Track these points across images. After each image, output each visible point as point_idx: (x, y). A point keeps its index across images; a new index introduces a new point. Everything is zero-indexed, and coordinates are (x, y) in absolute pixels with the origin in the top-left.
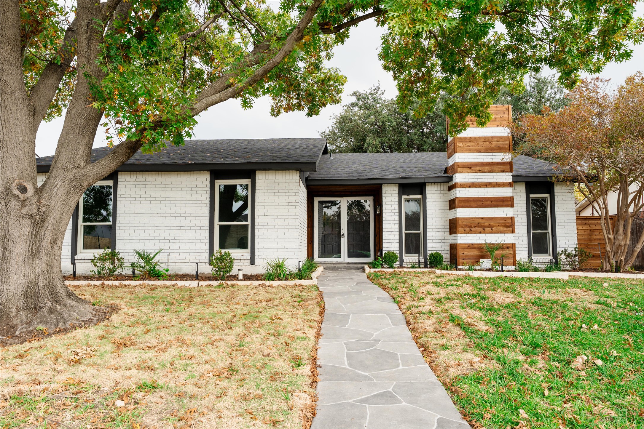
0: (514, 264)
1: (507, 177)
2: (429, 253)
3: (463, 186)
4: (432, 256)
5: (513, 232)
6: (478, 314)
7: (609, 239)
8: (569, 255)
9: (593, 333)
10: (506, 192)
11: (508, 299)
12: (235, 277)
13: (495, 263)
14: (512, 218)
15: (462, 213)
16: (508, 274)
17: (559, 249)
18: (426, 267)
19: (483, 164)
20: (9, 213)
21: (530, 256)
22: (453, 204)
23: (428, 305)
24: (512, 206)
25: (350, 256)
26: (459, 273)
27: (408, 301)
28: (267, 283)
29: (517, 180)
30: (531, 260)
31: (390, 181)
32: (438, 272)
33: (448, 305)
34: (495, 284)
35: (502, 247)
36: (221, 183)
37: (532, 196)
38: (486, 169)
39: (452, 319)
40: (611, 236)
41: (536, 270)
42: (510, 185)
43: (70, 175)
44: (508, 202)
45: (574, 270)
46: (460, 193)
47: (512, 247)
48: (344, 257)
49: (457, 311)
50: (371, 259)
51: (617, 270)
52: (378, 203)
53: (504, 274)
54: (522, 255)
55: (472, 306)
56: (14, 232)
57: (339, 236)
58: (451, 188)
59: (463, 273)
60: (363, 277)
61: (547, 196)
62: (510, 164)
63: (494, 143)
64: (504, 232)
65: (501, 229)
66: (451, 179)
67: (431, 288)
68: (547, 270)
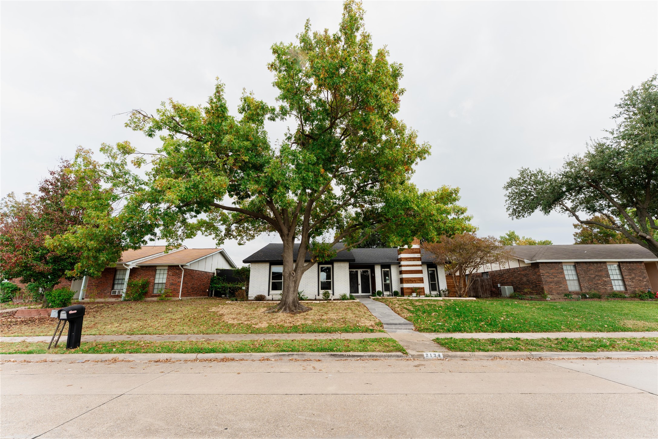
0: (424, 295)
1: (419, 263)
2: (393, 291)
3: (404, 266)
4: (394, 292)
5: (423, 283)
6: (411, 307)
7: (457, 285)
8: (444, 291)
9: (439, 310)
10: (419, 268)
11: (420, 304)
12: (331, 300)
13: (417, 295)
14: (422, 278)
15: (405, 276)
16: (422, 298)
17: (440, 289)
18: (392, 296)
19: (411, 258)
20: (290, 280)
21: (430, 292)
22: (401, 272)
23: (397, 305)
24: (422, 273)
25: (362, 292)
26: (405, 298)
27: (391, 305)
28: (343, 301)
29: (423, 263)
30: (430, 293)
31: (378, 264)
32: (398, 298)
33: (403, 305)
34: (417, 301)
35: (419, 288)
36: (321, 266)
37: (429, 269)
38: (412, 260)
39: (404, 308)
40: (458, 284)
41: (432, 297)
42: (421, 265)
43: (302, 269)
44: (420, 272)
45: (446, 297)
46: (403, 269)
47: (423, 288)
48: (360, 293)
49: (405, 306)
50: (371, 294)
51: (460, 297)
52: (373, 272)
53: (420, 298)
54: (427, 291)
55: (410, 305)
56: (291, 285)
57: (358, 285)
58: (400, 266)
59: (406, 298)
60: (371, 300)
61: (434, 269)
62: (420, 258)
63: (414, 251)
64: (420, 283)
65: (419, 282)
66: (400, 263)
67: (396, 301)
68: (436, 297)
